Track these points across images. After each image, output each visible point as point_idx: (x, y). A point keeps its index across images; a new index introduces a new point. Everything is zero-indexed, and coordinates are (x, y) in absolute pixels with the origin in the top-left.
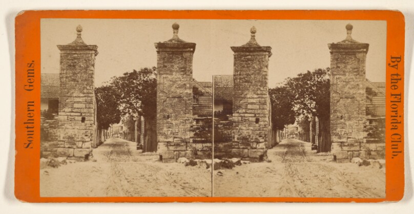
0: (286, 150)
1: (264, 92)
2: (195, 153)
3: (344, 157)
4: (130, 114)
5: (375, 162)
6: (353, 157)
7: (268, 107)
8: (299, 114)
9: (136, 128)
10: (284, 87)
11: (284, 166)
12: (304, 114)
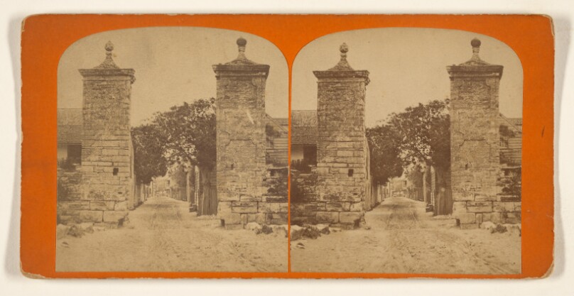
0: (390, 213)
1: (360, 133)
2: (270, 216)
3: (470, 221)
4: (179, 163)
5: (513, 227)
6: (482, 221)
7: (366, 153)
8: (408, 163)
9: (188, 182)
10: (387, 126)
11: (389, 234)
12: (415, 163)
